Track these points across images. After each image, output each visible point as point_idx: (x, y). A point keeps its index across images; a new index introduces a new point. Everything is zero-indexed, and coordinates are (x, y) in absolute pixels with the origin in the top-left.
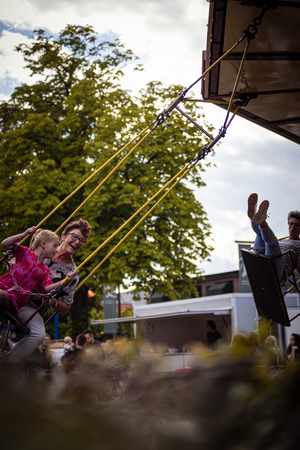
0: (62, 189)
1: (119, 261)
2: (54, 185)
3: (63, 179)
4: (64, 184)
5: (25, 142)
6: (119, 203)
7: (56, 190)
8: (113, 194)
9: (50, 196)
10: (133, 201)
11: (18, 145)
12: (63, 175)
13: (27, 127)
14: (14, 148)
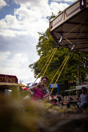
0: (59, 55)
1: (74, 74)
2: (57, 55)
3: (59, 53)
4: (59, 54)
5: (49, 44)
6: (73, 59)
7: (57, 56)
8: (72, 57)
9: (56, 58)
10: (77, 58)
11: (47, 44)
12: (59, 52)
13: (50, 40)
14: (47, 45)
